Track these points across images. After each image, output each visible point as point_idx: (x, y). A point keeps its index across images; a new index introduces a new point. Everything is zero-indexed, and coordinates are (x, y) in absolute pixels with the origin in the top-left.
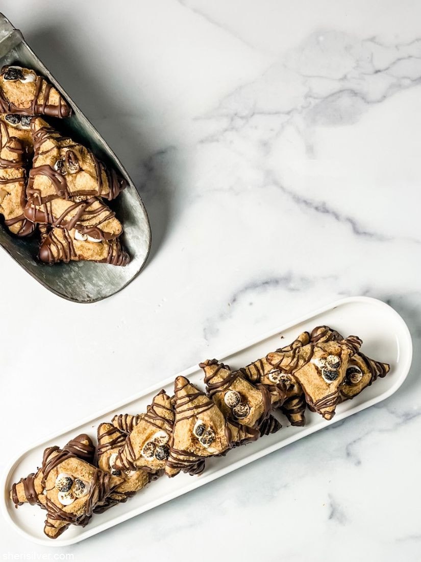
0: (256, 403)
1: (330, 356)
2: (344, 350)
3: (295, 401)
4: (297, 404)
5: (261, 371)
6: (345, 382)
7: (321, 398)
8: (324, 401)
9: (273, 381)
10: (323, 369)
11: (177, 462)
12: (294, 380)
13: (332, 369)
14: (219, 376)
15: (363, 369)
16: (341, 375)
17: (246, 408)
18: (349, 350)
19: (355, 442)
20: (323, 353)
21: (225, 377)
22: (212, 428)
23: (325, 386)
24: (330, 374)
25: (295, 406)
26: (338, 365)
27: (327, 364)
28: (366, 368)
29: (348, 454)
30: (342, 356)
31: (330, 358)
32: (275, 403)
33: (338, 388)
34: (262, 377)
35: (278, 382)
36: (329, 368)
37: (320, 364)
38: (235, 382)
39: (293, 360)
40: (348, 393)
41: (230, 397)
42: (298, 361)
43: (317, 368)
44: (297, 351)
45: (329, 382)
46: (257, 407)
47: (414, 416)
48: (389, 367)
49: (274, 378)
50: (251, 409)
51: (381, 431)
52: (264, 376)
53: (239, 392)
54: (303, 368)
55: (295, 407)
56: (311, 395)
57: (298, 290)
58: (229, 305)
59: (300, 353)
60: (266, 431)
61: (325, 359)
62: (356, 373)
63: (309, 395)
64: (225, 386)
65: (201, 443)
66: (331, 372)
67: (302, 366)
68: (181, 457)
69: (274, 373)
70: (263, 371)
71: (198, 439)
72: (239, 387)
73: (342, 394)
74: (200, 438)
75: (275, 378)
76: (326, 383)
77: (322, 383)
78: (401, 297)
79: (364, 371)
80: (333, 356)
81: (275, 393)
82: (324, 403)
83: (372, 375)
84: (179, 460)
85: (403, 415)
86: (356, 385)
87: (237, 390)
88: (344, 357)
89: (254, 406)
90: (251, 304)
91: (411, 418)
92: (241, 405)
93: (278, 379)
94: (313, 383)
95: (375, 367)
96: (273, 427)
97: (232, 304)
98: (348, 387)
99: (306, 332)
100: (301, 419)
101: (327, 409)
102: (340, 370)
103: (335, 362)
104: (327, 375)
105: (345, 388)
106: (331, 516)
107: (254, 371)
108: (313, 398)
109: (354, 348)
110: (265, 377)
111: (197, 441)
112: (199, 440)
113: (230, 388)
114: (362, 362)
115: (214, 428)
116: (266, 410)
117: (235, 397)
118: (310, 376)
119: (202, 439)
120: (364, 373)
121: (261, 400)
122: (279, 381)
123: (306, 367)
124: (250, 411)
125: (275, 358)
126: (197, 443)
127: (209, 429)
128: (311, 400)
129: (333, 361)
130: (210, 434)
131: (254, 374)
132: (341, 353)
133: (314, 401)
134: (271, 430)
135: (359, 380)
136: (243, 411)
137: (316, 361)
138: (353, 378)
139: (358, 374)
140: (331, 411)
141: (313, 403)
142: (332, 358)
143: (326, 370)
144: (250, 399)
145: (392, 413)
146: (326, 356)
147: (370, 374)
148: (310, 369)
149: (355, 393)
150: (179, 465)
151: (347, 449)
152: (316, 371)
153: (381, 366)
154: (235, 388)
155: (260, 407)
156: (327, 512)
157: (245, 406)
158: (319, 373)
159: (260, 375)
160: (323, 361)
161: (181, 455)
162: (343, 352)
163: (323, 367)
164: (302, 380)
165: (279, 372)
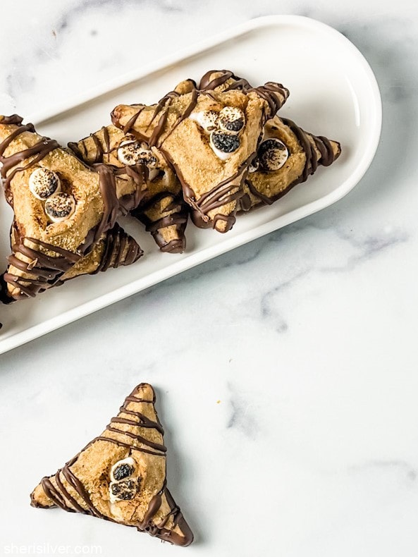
0: (87, 191)
1: (226, 108)
2: (252, 100)
3: (166, 202)
4: (169, 208)
5: (105, 145)
6: (255, 166)
7: (209, 190)
8: (214, 194)
9: (126, 162)
10: (213, 131)
11: (59, 490)
12: (163, 161)
13: (229, 132)
14: (20, 140)
15: (291, 145)
16: (246, 144)
17: (69, 200)
18: (262, 100)
19: (277, 289)
20: (213, 102)
21: (33, 145)
22: (140, 480)
23: (215, 166)
24: (225, 139)
25: (165, 211)
26: (239, 125)
27: (219, 122)
28: (295, 143)
29: (265, 312)
30: (247, 109)
31: (225, 112)
32: (126, 198)
33: (239, 168)
34: (106, 156)
35: (134, 163)
36: (224, 130)
37: (206, 123)
38: (51, 154)
39: (157, 113)
40: (263, 191)
41: (38, 179)
42: (166, 115)
43: (201, 130)
44: (167, 103)
45: (222, 155)
46: (90, 200)
47: (386, 245)
48: (339, 147)
49: (126, 156)
50: (79, 202)
51: (325, 270)
52: (110, 152)
53: (58, 173)
54: (175, 131)
55: (165, 214)
56: (192, 186)
57: (179, 10)
58: (54, 33)
59: (173, 106)
60: (113, 259)
61: (218, 113)
62: (276, 150)
63: (188, 186)
64: (31, 160)
65: (110, 490)
66: (225, 137)
67: (175, 127)
68: (69, 489)
69: (126, 148)
70: (108, 143)
71: (109, 481)
72: (57, 163)
73: (251, 191)
74: (114, 481)
75: (129, 157)
76: (218, 159)
77: (210, 159)
78: (365, 28)
79: (292, 149)
80: (231, 108)
81: (124, 176)
82: (215, 198)
83: (307, 155)
84: (64, 490)
85: (366, 243)
86: (276, 173)
87: (54, 168)
88: (250, 110)
89: (84, 196)
90: (94, 33)
91: (379, 249)
92: (61, 195)
93: (134, 159)
94: (194, 160)
95: (313, 142)
96: (125, 252)
97: (59, 32)
98: (261, 176)
99: (189, 80)
100: (176, 238)
101: (220, 210)
102: (244, 136)
103: (235, 119)
104: (218, 141)
105: (256, 178)
106: (232, 423)
107: (91, 145)
108: (195, 190)
109: (272, 98)
110: (111, 155)
111: (107, 484)
112: (111, 484)
113: (41, 163)
114: (290, 134)
115: (143, 483)
116: (106, 209)
117: (48, 177)
118: (188, 147)
119: (115, 485)
120: (291, 152)
121: (95, 186)
122: (136, 161)
123: (182, 128)
124: (78, 207)
125: (126, 113)
126: (105, 485)
127: (135, 480)
128: (193, 196)
129: (231, 117)
130: (131, 487)
131: (92, 150)
132: (247, 104)
133: (198, 197)
134: (123, 259)
135: (282, 162)
136: (63, 206)
137: (200, 117)
138: (271, 158)
139: (280, 151)
140: (226, 214)
141: (195, 201)
142: (229, 112)
143: (217, 133)
144: (76, 183)
145: (347, 238)
146: (218, 108)
147: (303, 155)
148: (189, 132)
149: (276, 190)
150: (57, 497)
151: (263, 301)
152: (199, 135)
153: (323, 142)
154: (49, 163)
155: (95, 200)
156: (224, 415)
157: (68, 196)
158: (205, 138)
159: (102, 152)
160: (213, 117)
161: (72, 484)
162: (250, 103)
163: (213, 128)
164: (177, 158)
165: (136, 146)
